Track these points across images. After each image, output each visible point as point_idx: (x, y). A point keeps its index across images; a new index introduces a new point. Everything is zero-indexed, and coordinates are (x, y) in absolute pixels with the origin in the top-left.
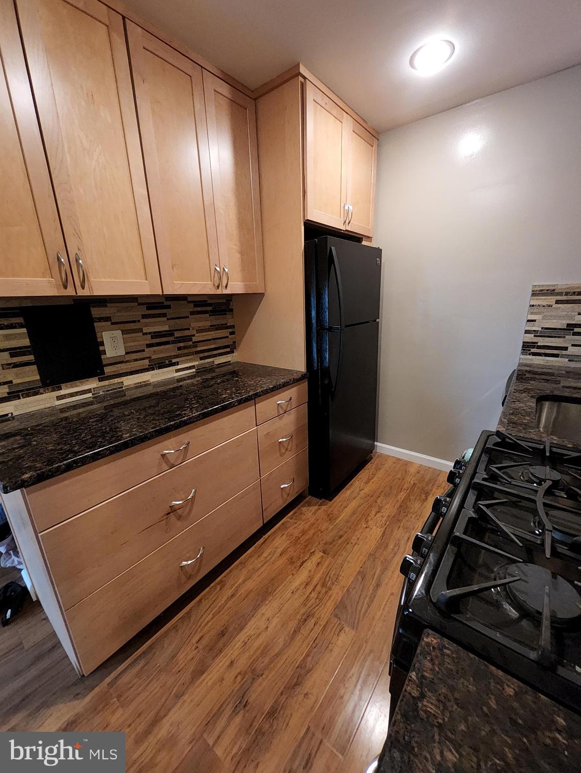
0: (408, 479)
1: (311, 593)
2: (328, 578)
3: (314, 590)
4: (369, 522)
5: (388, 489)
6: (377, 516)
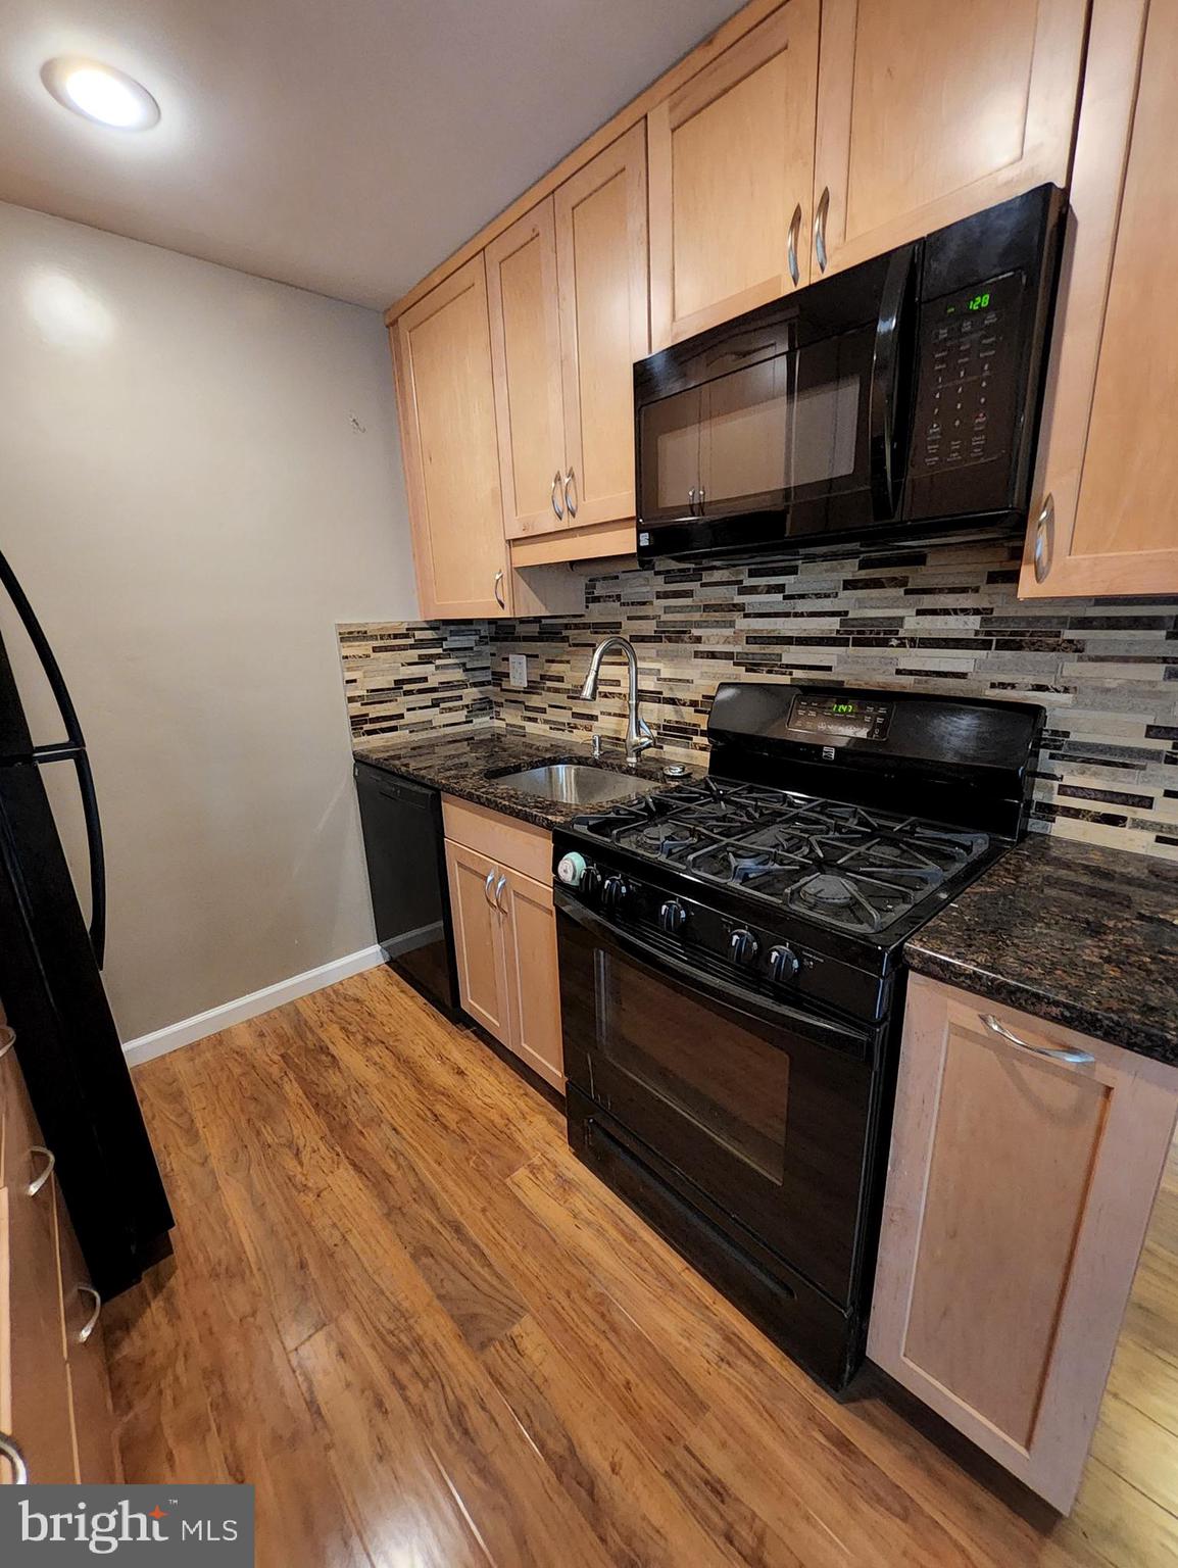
1: (405, 1399)
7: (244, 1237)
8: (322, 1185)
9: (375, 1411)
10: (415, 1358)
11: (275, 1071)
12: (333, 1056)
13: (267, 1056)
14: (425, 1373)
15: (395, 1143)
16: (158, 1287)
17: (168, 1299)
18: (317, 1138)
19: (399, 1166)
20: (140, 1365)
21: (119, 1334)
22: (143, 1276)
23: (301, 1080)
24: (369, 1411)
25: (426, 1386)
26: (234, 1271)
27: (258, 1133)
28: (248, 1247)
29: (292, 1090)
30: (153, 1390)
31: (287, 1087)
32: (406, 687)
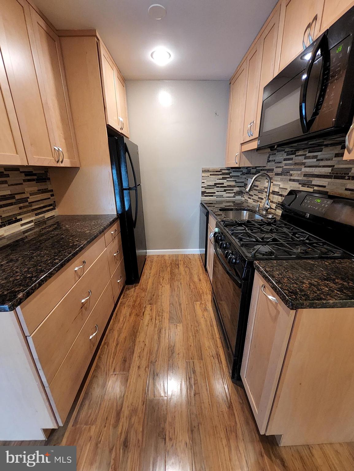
0: (167, 261)
1: (155, 322)
2: (159, 312)
3: (156, 320)
4: (162, 285)
5: (161, 268)
6: (164, 280)
7: (149, 287)
8: (164, 286)
9: (150, 320)
10: (160, 318)
11: (168, 265)
12: (179, 267)
13: (168, 262)
14: (160, 320)
15: (179, 286)
16: (135, 287)
17: (135, 289)
18: (168, 278)
19: (178, 290)
20: (127, 295)
21: (128, 290)
22: (134, 284)
23: (171, 268)
24: (150, 319)
25: (159, 322)
26: (144, 290)
27: (160, 273)
28: (148, 288)
29: (169, 269)
30: (127, 299)
31: (168, 268)
32: (217, 185)
